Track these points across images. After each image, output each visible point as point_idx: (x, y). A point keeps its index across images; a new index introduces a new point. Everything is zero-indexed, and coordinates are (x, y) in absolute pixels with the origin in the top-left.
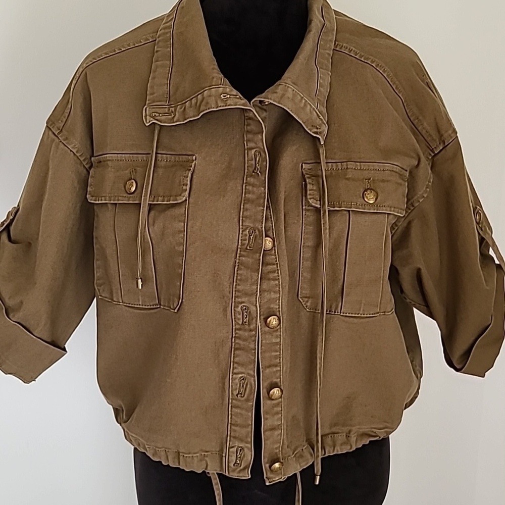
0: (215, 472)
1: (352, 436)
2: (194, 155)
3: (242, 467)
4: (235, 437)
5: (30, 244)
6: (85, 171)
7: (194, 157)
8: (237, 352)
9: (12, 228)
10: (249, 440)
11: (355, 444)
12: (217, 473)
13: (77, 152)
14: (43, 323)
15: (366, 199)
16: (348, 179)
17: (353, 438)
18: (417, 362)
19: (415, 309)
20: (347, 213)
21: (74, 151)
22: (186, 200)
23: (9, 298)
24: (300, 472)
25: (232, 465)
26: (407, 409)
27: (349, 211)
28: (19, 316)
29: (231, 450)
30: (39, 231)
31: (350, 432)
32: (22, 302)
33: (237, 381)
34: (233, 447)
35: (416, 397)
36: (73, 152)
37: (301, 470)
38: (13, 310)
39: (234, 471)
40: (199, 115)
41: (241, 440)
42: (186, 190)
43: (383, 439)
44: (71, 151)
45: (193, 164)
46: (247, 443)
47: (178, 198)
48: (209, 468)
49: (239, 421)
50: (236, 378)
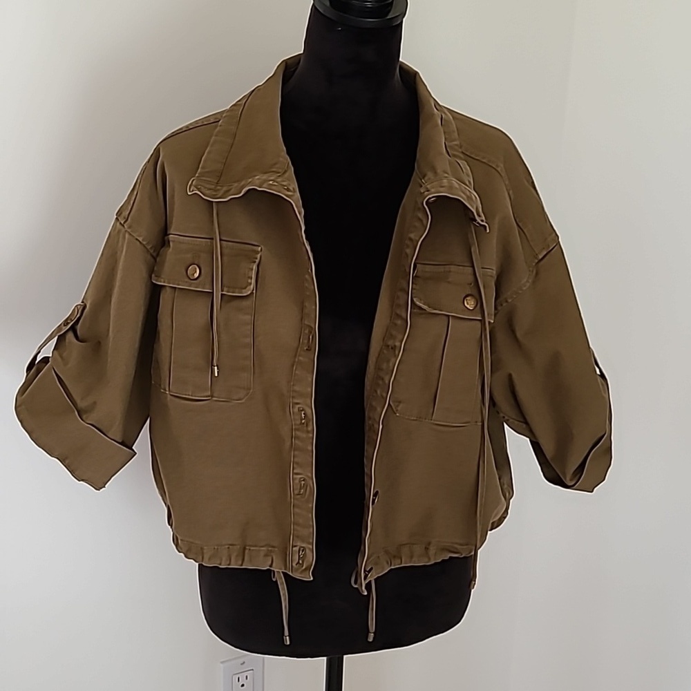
0: (281, 571)
1: (431, 548)
2: (259, 246)
3: (304, 567)
4: (298, 537)
5: (99, 343)
6: (152, 260)
7: (260, 248)
8: (296, 453)
9: (78, 327)
10: (311, 541)
11: (435, 558)
12: (283, 572)
13: (143, 240)
14: (117, 424)
15: (466, 304)
16: (449, 282)
17: (432, 551)
18: (505, 480)
19: (506, 426)
20: (446, 318)
21: (140, 239)
22: (252, 293)
23: (82, 399)
24: (375, 579)
25: (294, 565)
26: (493, 531)
27: (448, 316)
28: (93, 417)
29: (294, 549)
30: (109, 327)
31: (429, 544)
32: (95, 403)
33: (297, 481)
34: (295, 546)
35: (505, 518)
36: (139, 241)
37: (376, 577)
38: (86, 412)
39: (297, 570)
40: (240, 193)
41: (303, 541)
42: (251, 284)
43: (464, 557)
44: (137, 239)
45: (259, 256)
46: (309, 543)
47: (244, 291)
48: (274, 565)
49: (301, 521)
50: (296, 479)
